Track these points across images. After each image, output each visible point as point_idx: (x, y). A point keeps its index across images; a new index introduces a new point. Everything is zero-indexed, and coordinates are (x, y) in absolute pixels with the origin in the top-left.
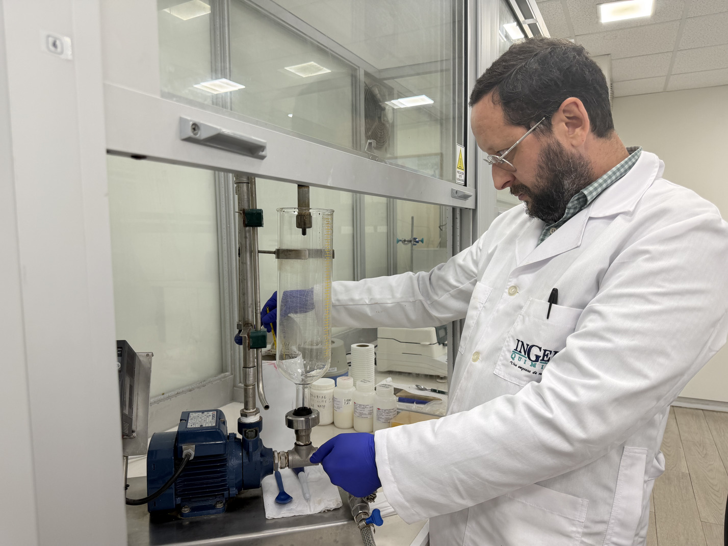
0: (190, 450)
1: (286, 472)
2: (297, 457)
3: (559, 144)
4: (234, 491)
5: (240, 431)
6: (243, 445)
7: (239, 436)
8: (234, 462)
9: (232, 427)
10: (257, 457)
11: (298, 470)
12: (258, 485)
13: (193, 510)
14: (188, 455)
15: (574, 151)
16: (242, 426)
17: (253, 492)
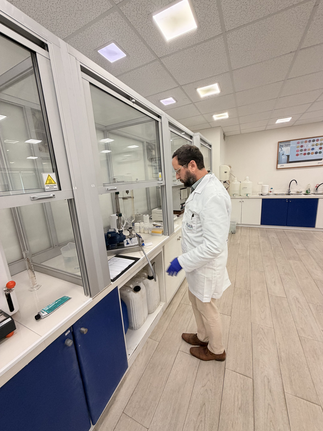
0: (110, 235)
1: (128, 239)
2: (130, 236)
3: (189, 171)
4: (118, 242)
5: (119, 232)
6: (120, 235)
7: (119, 233)
8: (118, 237)
9: (117, 231)
10: (122, 236)
11: (131, 239)
12: (123, 242)
13: (111, 246)
14: (110, 236)
15: (193, 173)
16: (119, 231)
17: (122, 243)
